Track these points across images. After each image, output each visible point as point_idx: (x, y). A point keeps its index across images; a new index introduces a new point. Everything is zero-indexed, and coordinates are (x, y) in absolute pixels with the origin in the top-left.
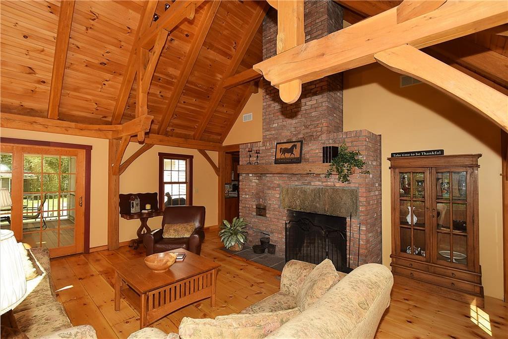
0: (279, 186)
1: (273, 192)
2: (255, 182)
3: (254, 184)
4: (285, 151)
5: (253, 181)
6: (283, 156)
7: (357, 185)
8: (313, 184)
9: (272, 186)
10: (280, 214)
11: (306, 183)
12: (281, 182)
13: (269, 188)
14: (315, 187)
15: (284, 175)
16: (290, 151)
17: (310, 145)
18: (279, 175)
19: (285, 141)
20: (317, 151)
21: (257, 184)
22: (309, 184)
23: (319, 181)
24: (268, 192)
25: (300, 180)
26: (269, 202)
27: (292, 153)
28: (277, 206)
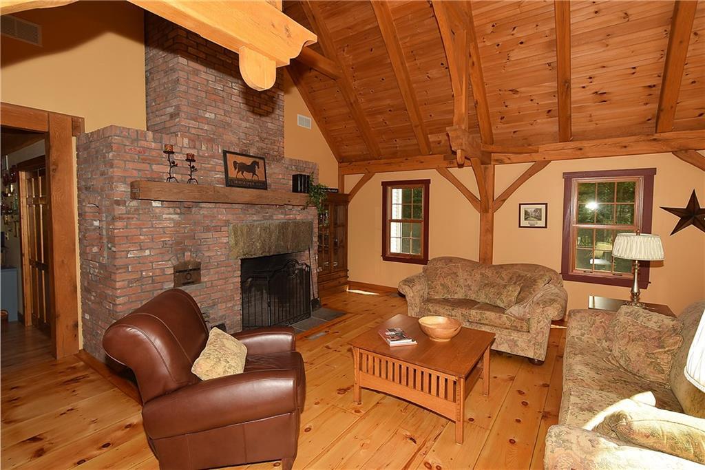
0: (227, 223)
1: (216, 235)
2: (170, 219)
3: (167, 224)
4: (242, 168)
5: (165, 216)
6: (240, 176)
7: (312, 217)
8: (275, 218)
9: (213, 225)
10: (229, 269)
11: (267, 217)
12: (230, 217)
13: (208, 229)
14: (278, 221)
15: (237, 206)
16: (251, 169)
17: (273, 166)
18: (226, 206)
19: (237, 150)
20: (280, 177)
21: (177, 224)
22: (271, 217)
23: (282, 213)
24: (204, 235)
25: (259, 213)
26: (207, 254)
27: (254, 174)
28: (223, 258)
